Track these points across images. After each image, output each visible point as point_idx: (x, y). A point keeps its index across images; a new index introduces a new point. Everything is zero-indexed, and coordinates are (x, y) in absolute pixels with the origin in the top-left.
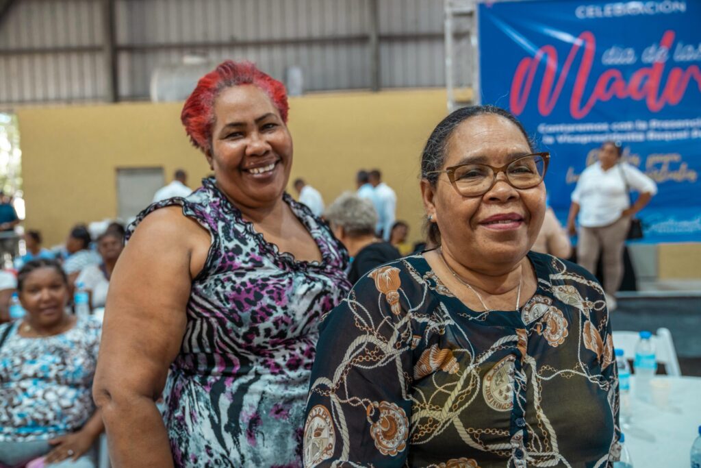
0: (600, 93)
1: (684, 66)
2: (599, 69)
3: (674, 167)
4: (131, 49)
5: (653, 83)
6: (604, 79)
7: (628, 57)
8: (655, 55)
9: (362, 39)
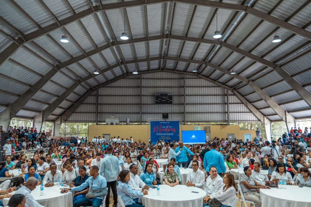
0: (162, 130)
1: (170, 128)
2: (162, 128)
3: (169, 138)
4: (100, 113)
5: (167, 130)
6: (162, 129)
7: (165, 127)
8: (167, 127)
9: (139, 113)
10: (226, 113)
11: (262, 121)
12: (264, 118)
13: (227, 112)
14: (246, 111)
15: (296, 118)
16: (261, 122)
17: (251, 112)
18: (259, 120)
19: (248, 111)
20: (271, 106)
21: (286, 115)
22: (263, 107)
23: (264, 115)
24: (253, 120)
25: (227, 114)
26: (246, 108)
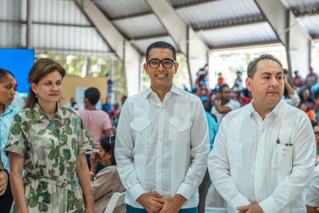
10: (20, 22)
11: (120, 53)
12: (124, 44)
13: (26, 23)
14: (78, 22)
15: (211, 47)
16: (117, 56)
17: (92, 25)
18: (112, 51)
19: (84, 21)
20: (155, 8)
21: (188, 38)
22: (127, 12)
23: (127, 37)
24: (95, 48)
25: (24, 27)
26: (78, 13)
